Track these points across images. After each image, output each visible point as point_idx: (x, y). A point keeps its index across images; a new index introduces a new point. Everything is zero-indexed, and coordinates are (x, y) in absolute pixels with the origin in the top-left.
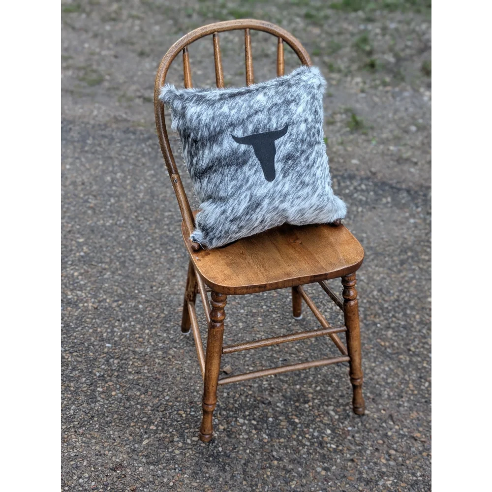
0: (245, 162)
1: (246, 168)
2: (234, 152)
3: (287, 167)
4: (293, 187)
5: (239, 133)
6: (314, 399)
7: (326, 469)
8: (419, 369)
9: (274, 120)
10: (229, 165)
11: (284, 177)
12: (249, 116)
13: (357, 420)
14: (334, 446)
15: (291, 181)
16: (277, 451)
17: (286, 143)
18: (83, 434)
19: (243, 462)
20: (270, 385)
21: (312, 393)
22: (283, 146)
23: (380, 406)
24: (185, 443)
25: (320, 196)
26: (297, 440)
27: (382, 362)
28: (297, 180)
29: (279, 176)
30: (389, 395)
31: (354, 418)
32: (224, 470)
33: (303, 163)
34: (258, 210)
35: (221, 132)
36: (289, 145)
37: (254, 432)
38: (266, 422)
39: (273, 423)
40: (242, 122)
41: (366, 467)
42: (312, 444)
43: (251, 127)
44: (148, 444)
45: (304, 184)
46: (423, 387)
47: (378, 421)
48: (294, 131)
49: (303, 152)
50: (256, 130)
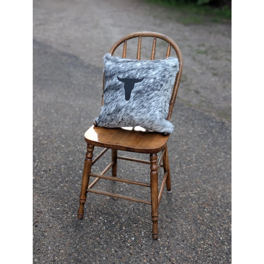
0: (118, 89)
1: (118, 92)
2: (116, 84)
3: (136, 96)
4: (137, 106)
5: (121, 76)
6: (141, 224)
7: (116, 251)
8: (206, 235)
9: (139, 74)
10: (113, 89)
11: (134, 100)
12: (129, 70)
13: (151, 241)
14: (129, 245)
15: (137, 103)
16: (103, 235)
17: (140, 85)
18: (41, 196)
19: (86, 232)
20: (128, 211)
21: (142, 222)
22: (138, 86)
23: (168, 240)
24: (71, 216)
25: (151, 115)
26: (116, 235)
27: (190, 225)
28: (140, 104)
29: (131, 99)
30: (178, 238)
31: (150, 239)
32: (75, 232)
33: (145, 97)
34: (120, 113)
35: (114, 74)
36: (141, 87)
37: (102, 224)
38: (110, 223)
39: (113, 225)
40: (124, 72)
41: (134, 259)
42: (121, 240)
43: (127, 75)
44: (58, 210)
45: (143, 106)
46: (199, 243)
47: (160, 245)
48: (146, 81)
49: (147, 91)
50: (129, 77)
